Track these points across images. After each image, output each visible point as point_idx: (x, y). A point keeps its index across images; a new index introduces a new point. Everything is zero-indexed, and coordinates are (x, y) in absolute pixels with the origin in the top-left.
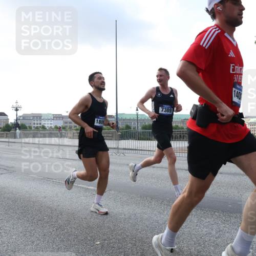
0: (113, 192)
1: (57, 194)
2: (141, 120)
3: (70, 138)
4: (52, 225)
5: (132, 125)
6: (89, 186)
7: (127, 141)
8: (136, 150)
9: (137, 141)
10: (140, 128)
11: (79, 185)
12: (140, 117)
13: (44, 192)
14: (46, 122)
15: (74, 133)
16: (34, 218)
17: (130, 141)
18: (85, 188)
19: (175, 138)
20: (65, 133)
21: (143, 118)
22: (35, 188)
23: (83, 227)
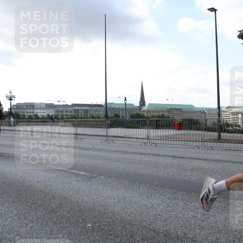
0: (103, 177)
1: (50, 179)
2: (129, 109)
4: (45, 208)
5: (121, 115)
6: (80, 171)
7: (116, 129)
8: (124, 137)
9: (125, 129)
10: (128, 116)
11: (70, 171)
12: (128, 107)
13: (37, 177)
14: (39, 111)
16: (28, 202)
17: (119, 129)
18: (77, 173)
19: (162, 127)
21: (131, 108)
22: (29, 173)
23: (75, 210)
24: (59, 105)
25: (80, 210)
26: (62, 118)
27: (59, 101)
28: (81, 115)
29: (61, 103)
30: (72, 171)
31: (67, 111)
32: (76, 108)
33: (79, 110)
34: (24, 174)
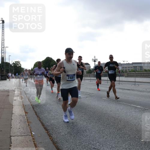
1: (118, 110)
3: (126, 77)
4: (115, 127)
6: (137, 105)
11: (131, 105)
13: (110, 108)
15: (128, 74)
16: (104, 123)
18: (135, 107)
20: (123, 74)
22: (105, 106)
23: (133, 130)
24: (124, 64)
25: (137, 130)
26: (126, 72)
27: (124, 61)
28: (138, 69)
29: (125, 63)
30: (132, 105)
31: (129, 68)
32: (135, 65)
33: (136, 66)
34: (103, 106)
